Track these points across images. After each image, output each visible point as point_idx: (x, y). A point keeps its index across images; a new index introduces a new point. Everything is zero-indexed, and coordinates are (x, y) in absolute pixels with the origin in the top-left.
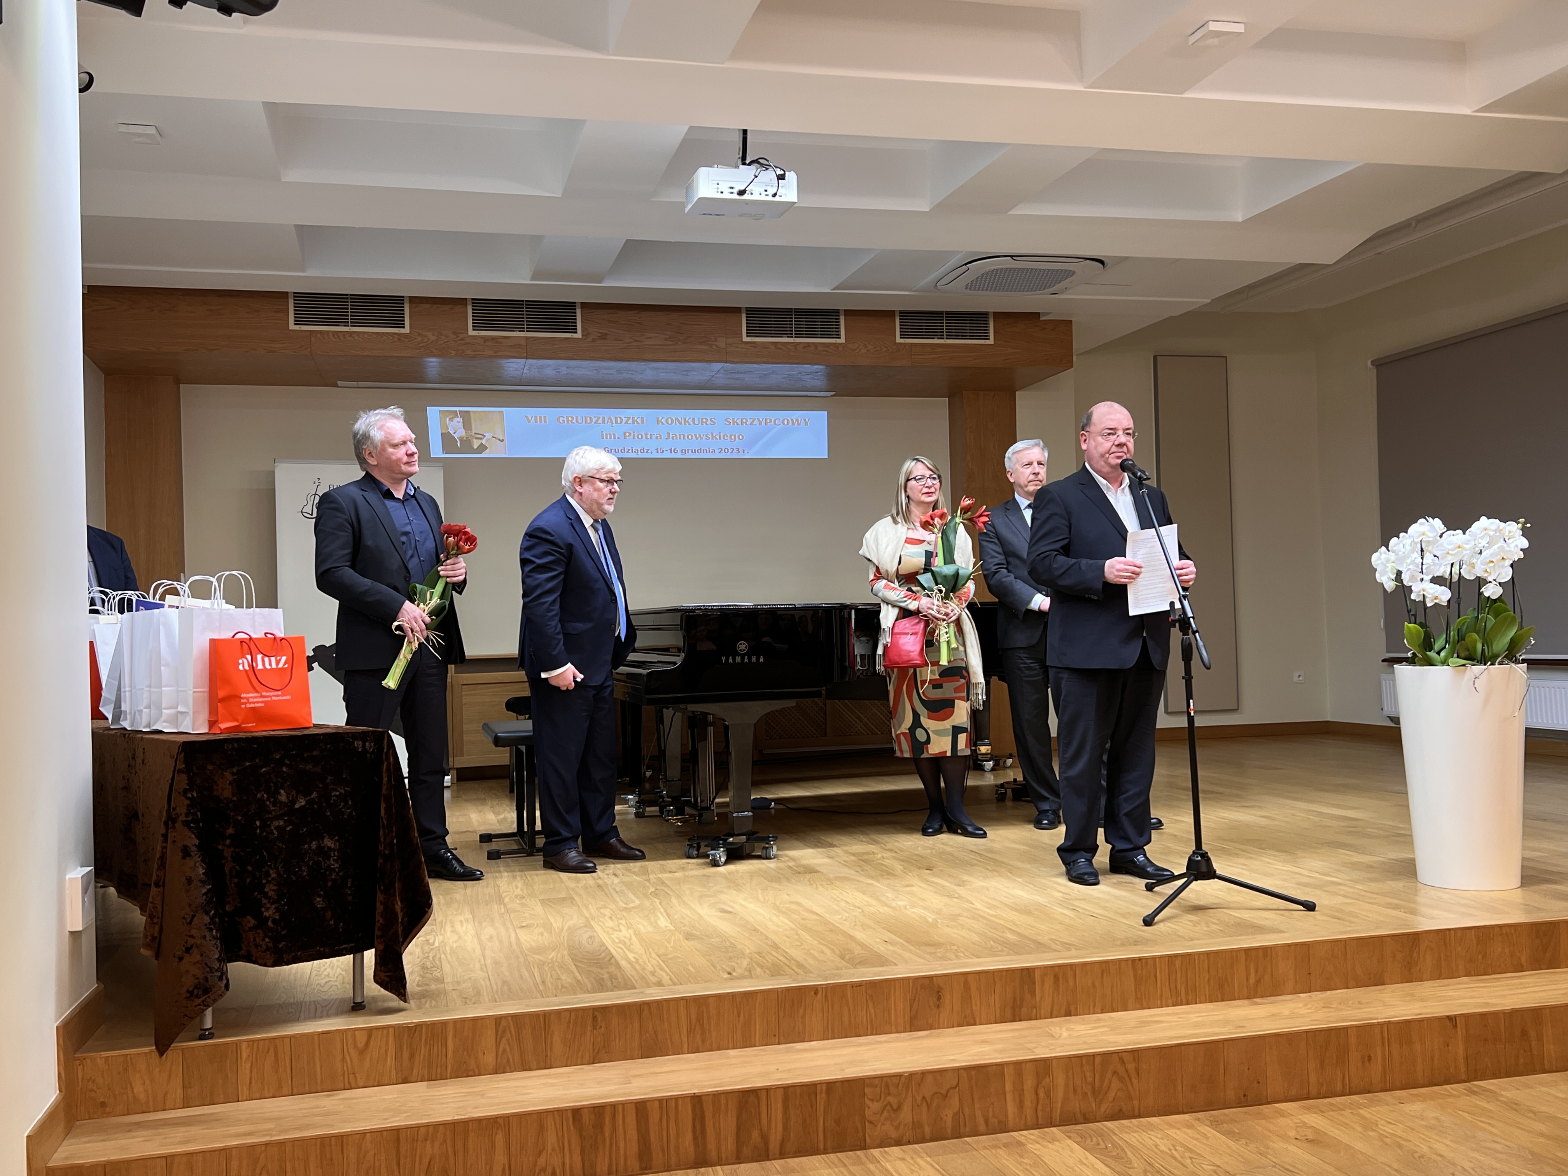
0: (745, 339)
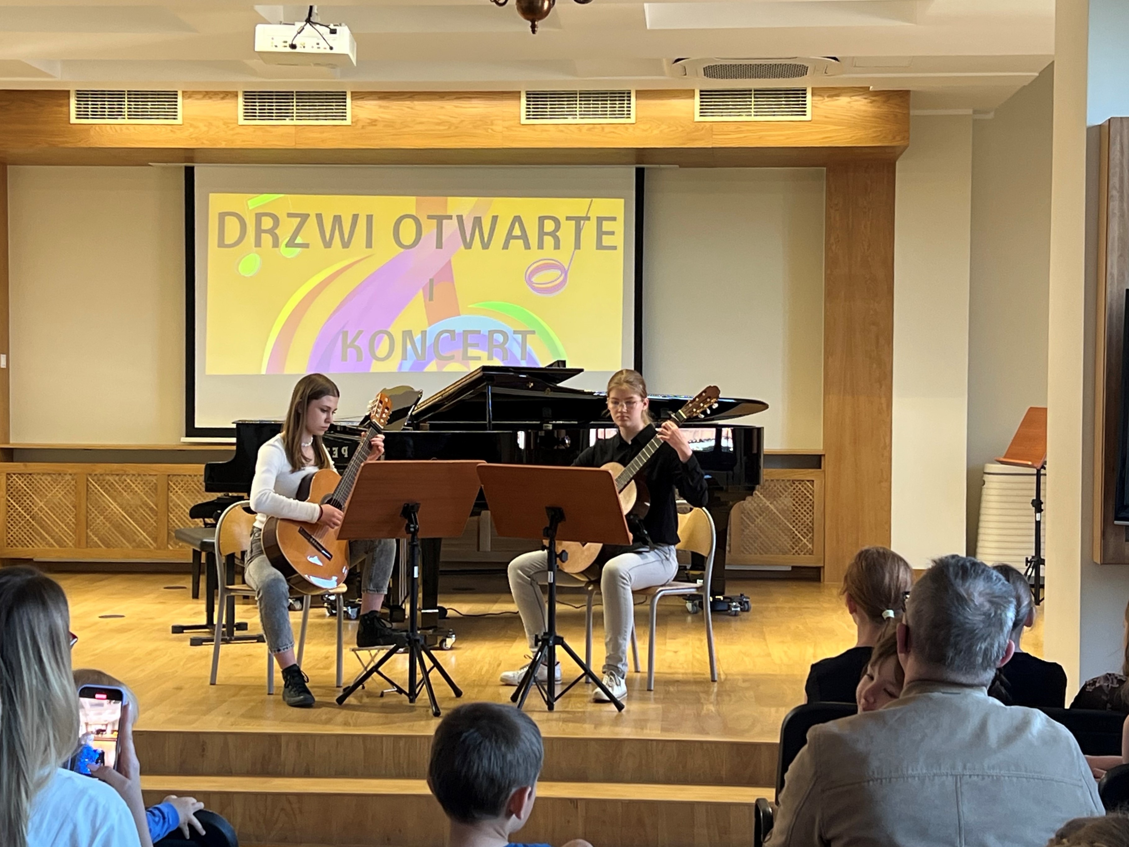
0: (524, 121)
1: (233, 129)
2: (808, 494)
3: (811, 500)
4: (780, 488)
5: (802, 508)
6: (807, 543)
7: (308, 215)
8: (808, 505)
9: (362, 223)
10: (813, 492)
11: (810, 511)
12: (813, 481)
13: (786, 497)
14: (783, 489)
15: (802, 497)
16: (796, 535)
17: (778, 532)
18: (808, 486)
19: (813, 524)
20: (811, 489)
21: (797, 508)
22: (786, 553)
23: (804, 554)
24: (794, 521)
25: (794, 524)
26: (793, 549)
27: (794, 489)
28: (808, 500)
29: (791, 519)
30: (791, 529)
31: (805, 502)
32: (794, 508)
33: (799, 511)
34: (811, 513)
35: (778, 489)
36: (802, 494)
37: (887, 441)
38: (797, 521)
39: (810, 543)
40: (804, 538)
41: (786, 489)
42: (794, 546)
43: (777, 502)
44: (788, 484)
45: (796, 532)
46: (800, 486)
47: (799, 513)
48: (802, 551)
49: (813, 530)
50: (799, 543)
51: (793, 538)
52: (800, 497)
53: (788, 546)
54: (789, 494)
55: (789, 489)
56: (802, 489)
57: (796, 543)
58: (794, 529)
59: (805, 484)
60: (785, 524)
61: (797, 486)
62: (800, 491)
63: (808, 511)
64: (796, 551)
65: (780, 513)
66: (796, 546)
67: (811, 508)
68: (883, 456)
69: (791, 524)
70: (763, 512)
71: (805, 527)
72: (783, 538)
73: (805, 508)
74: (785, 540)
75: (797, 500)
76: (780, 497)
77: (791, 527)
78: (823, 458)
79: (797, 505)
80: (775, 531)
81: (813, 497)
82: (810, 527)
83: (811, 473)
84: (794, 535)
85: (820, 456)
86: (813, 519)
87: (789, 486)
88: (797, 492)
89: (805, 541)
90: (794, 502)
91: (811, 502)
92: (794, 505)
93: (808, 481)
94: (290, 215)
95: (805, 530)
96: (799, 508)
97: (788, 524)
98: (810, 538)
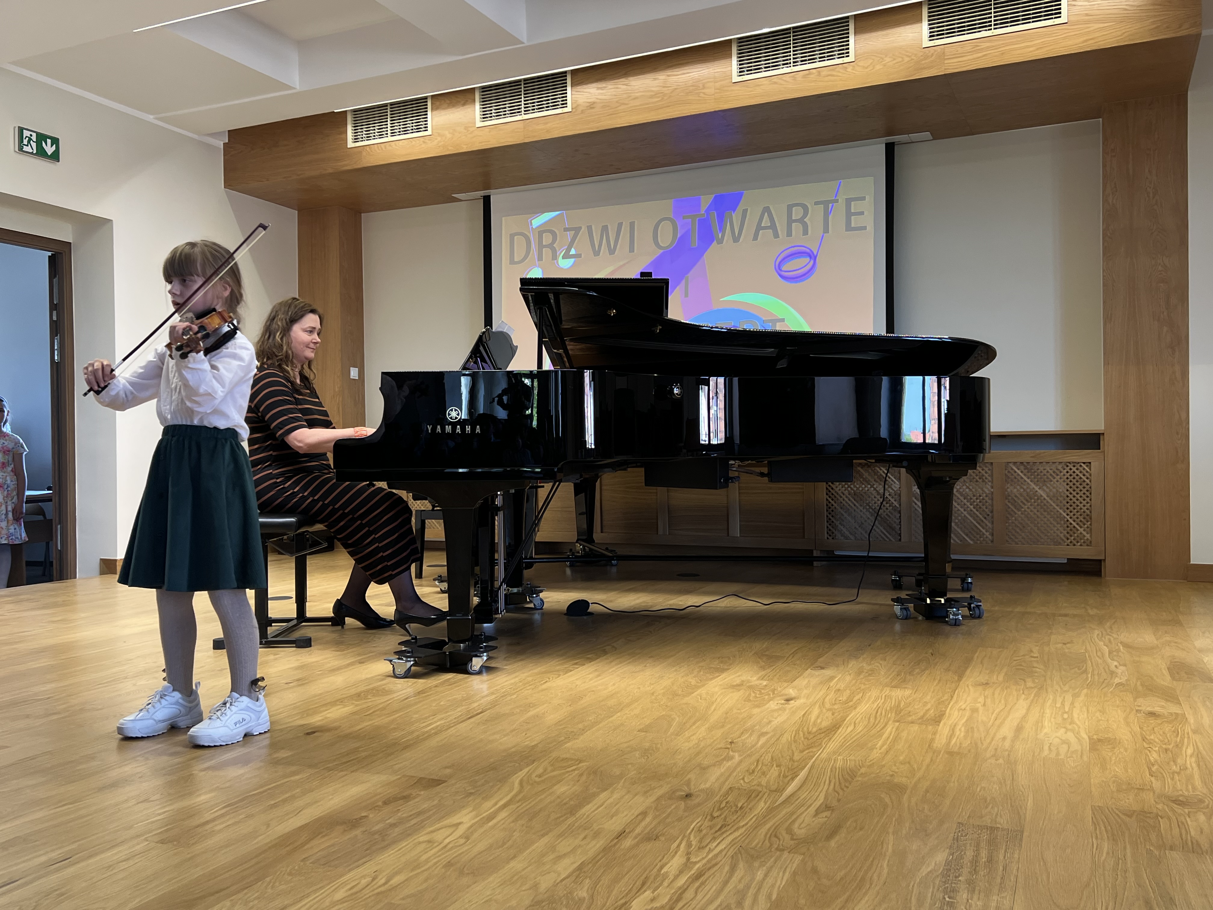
0: (736, 78)
1: (472, 132)
2: (1084, 478)
3: (1088, 484)
4: (1051, 472)
5: (1077, 494)
6: (1085, 533)
7: (581, 228)
8: (1084, 491)
9: (626, 229)
10: (1090, 475)
11: (1087, 497)
12: (1090, 463)
13: (1057, 481)
14: (1054, 472)
15: (1077, 481)
16: (1071, 524)
17: (1048, 520)
18: (1084, 469)
19: (1091, 512)
20: (1087, 472)
21: (1071, 494)
22: (1060, 544)
23: (1081, 545)
24: (1068, 509)
25: (1068, 511)
26: (1068, 539)
27: (1067, 472)
28: (1084, 484)
29: (1064, 505)
30: (1065, 517)
31: (1081, 487)
32: (1068, 493)
33: (1074, 497)
34: (1088, 500)
35: (1048, 472)
36: (1077, 478)
37: (1183, 416)
38: (1071, 508)
39: (1087, 533)
40: (1081, 527)
41: (1058, 473)
42: (1068, 536)
43: (1047, 487)
44: (1060, 467)
45: (1071, 521)
46: (1074, 469)
47: (1074, 500)
48: (1078, 542)
49: (1091, 519)
50: (1074, 533)
51: (1068, 527)
52: (1074, 481)
53: (1062, 535)
54: (1061, 478)
55: (1061, 472)
56: (1077, 472)
57: (1071, 533)
58: (1068, 517)
59: (1081, 466)
60: (1058, 511)
61: (1071, 469)
62: (1074, 475)
63: (1084, 497)
64: (1071, 542)
65: (1051, 499)
66: (1071, 536)
67: (1088, 494)
68: (1177, 433)
69: (1064, 512)
70: (1031, 499)
71: (1081, 515)
72: (1055, 526)
73: (1081, 494)
74: (1058, 530)
75: (1071, 484)
76: (1051, 481)
77: (1065, 515)
78: (1101, 437)
79: (1071, 490)
80: (1045, 520)
81: (1090, 481)
82: (1088, 515)
83: (1088, 454)
84: (1068, 523)
85: (1099, 435)
86: (1090, 506)
87: (1062, 470)
88: (1071, 475)
89: (1081, 530)
90: (1068, 487)
91: (1088, 487)
92: (1067, 490)
93: (1084, 463)
94: (566, 230)
95: (1081, 518)
96: (1074, 493)
97: (1061, 511)
98: (1088, 527)
